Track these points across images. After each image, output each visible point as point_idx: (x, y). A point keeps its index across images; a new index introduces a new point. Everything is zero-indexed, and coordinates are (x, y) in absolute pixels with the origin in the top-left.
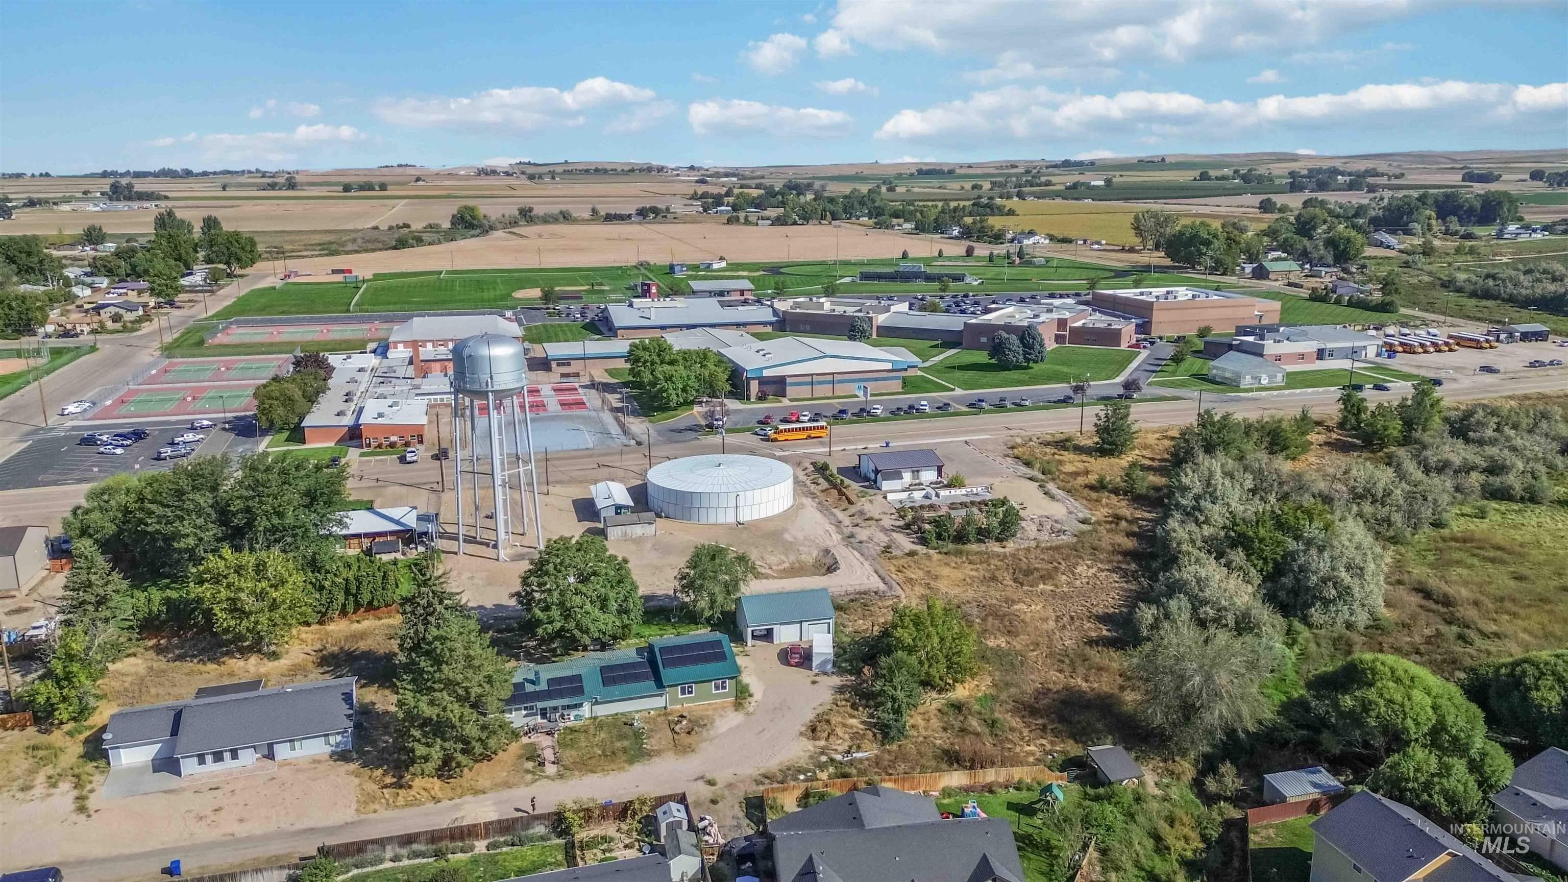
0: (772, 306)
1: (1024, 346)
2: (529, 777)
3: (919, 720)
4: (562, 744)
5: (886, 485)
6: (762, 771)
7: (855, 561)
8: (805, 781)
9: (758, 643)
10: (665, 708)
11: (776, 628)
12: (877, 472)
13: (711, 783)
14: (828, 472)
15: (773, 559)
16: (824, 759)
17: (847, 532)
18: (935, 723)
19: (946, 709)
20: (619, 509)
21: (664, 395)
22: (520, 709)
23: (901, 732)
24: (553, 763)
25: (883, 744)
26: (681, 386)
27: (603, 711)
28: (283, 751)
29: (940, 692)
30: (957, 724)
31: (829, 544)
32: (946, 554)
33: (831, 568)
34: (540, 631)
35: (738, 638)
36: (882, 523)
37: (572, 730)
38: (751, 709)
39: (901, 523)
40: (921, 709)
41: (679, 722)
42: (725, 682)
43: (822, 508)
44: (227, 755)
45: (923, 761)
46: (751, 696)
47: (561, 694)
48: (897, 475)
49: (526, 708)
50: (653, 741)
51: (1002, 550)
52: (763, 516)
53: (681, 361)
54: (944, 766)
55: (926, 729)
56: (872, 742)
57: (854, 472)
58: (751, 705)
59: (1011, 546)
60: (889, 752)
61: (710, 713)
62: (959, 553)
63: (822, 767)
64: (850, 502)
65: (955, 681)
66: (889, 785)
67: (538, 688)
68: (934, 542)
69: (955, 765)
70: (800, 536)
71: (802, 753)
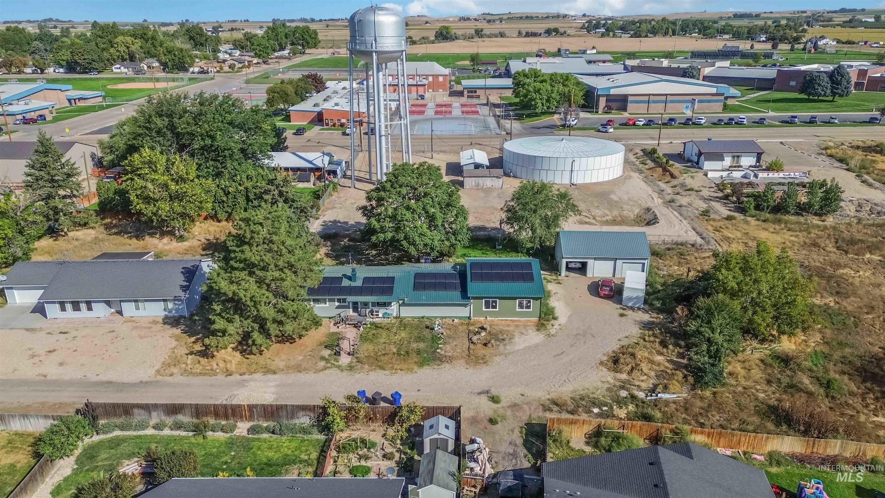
0: (624, 64)
1: (833, 82)
2: (322, 363)
3: (738, 368)
4: (363, 338)
5: (707, 165)
6: (553, 396)
7: (674, 218)
8: (599, 415)
9: (572, 274)
10: (469, 318)
11: (590, 263)
12: (700, 154)
13: (495, 400)
14: (656, 155)
15: (598, 212)
16: (624, 394)
17: (668, 198)
18: (757, 373)
19: (769, 360)
20: (477, 166)
21: (533, 103)
22: (333, 300)
23: (718, 378)
24: (349, 354)
25: (693, 387)
26: (545, 97)
27: (408, 312)
28: (128, 309)
29: (762, 341)
30: (785, 380)
31: (650, 204)
32: (764, 221)
33: (652, 221)
34: (374, 238)
35: (554, 268)
36: (701, 193)
37: (377, 326)
38: (553, 331)
39: (720, 194)
40: (740, 357)
41: (479, 333)
42: (529, 302)
43: (646, 180)
44: (83, 306)
45: (743, 415)
46: (555, 318)
47: (371, 292)
48: (719, 157)
49: (339, 300)
50: (448, 347)
51: (820, 223)
52: (594, 180)
53: (549, 81)
54: (770, 426)
55: (747, 378)
56: (682, 384)
57: (680, 157)
58: (554, 327)
59: (830, 220)
60: (702, 398)
61: (511, 328)
62: (779, 221)
63: (620, 402)
64: (673, 176)
65: (782, 333)
66: (699, 438)
67: (353, 284)
68: (753, 212)
69: (784, 427)
70: (626, 198)
71: (599, 384)
